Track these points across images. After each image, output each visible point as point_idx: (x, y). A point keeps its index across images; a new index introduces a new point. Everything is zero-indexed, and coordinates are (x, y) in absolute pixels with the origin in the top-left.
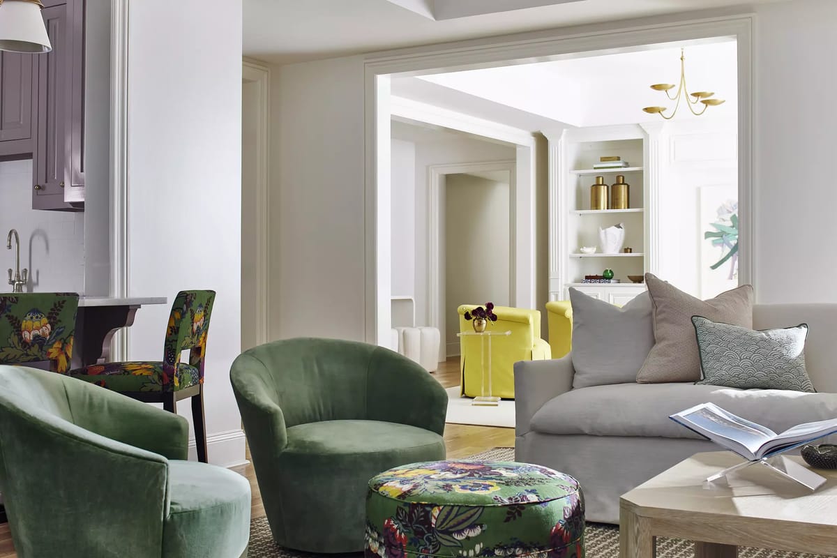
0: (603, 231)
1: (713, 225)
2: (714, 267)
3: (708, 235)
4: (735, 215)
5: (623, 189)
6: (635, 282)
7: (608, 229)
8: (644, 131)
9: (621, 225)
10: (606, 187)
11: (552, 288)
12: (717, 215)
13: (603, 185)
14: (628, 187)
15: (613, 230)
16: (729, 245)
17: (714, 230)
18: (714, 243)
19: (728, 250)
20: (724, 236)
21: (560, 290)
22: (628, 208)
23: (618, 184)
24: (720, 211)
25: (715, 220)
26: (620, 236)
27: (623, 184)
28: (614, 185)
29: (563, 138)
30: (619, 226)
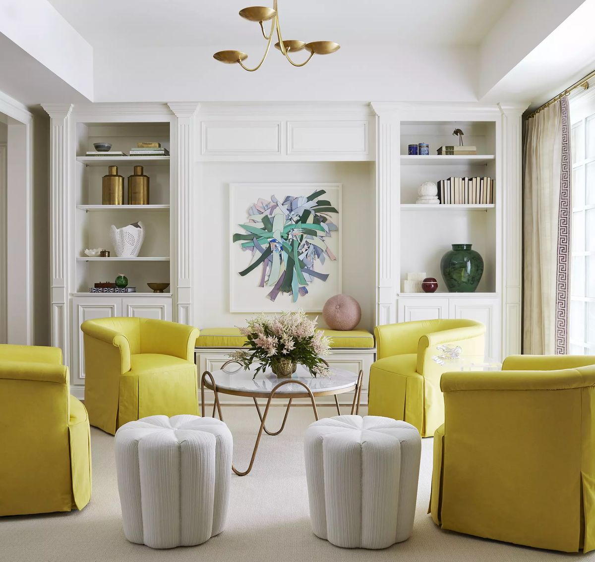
0: (118, 230)
1: (243, 226)
2: (243, 273)
3: (237, 237)
4: (267, 216)
5: (141, 181)
6: (155, 291)
7: (124, 229)
8: (172, 113)
9: (139, 224)
10: (121, 179)
11: (55, 299)
12: (247, 215)
13: (117, 175)
14: (148, 179)
15: (130, 229)
16: (260, 249)
17: (243, 232)
18: (244, 247)
19: (258, 255)
20: (255, 239)
21: (65, 302)
22: (148, 203)
23: (136, 175)
24: (251, 211)
25: (244, 220)
26: (139, 236)
27: (142, 175)
28: (131, 176)
29: (69, 115)
30: (137, 226)
